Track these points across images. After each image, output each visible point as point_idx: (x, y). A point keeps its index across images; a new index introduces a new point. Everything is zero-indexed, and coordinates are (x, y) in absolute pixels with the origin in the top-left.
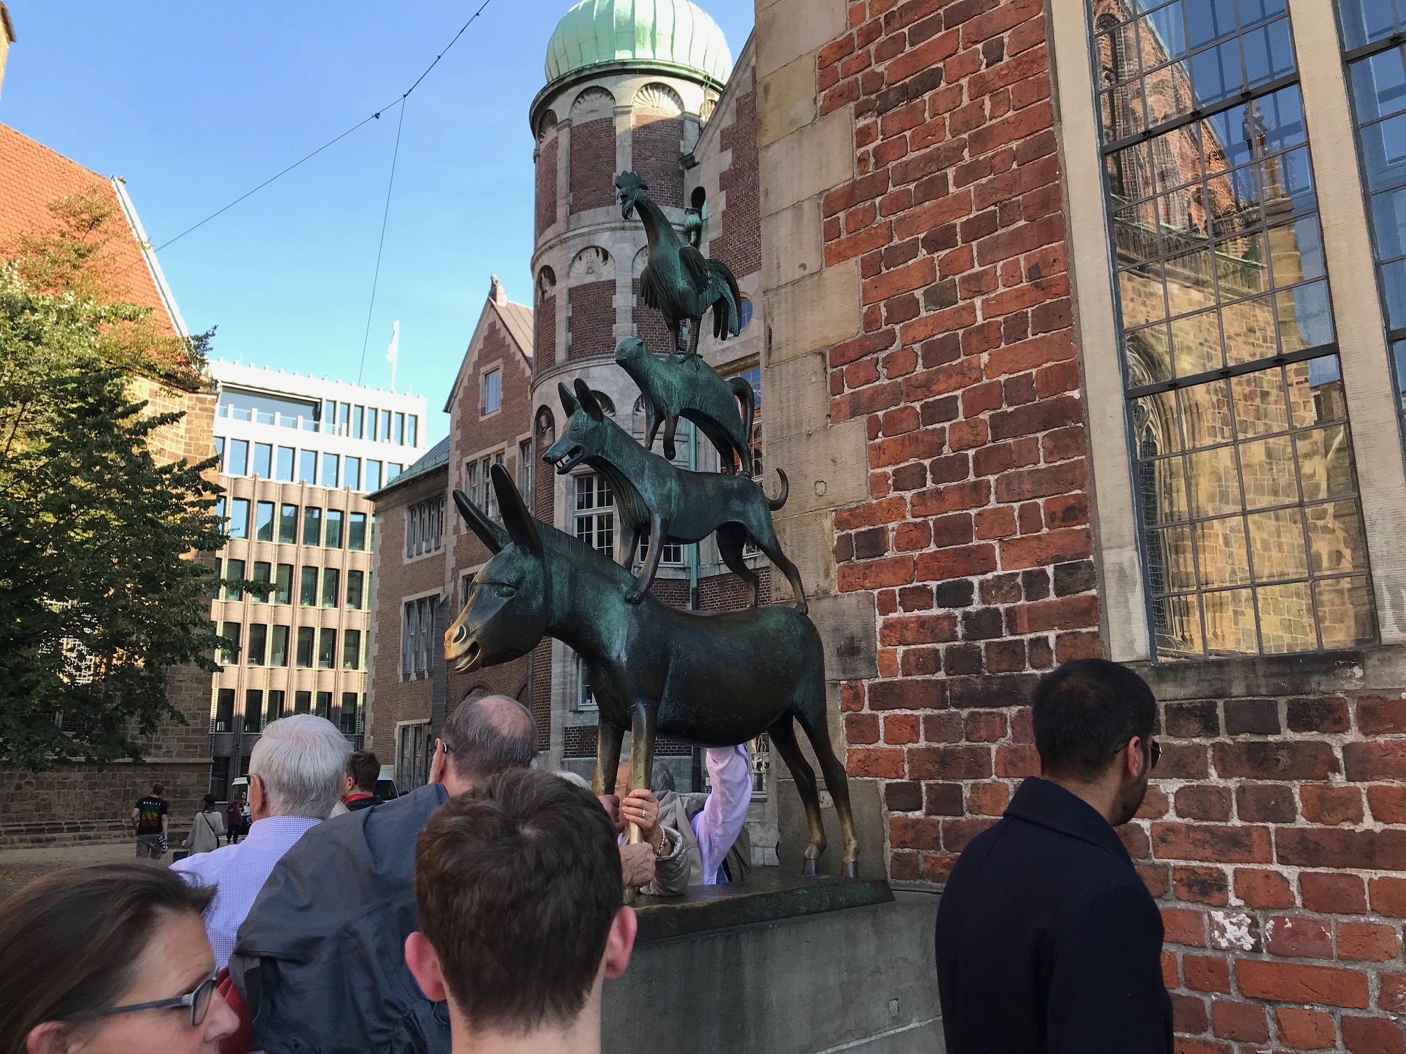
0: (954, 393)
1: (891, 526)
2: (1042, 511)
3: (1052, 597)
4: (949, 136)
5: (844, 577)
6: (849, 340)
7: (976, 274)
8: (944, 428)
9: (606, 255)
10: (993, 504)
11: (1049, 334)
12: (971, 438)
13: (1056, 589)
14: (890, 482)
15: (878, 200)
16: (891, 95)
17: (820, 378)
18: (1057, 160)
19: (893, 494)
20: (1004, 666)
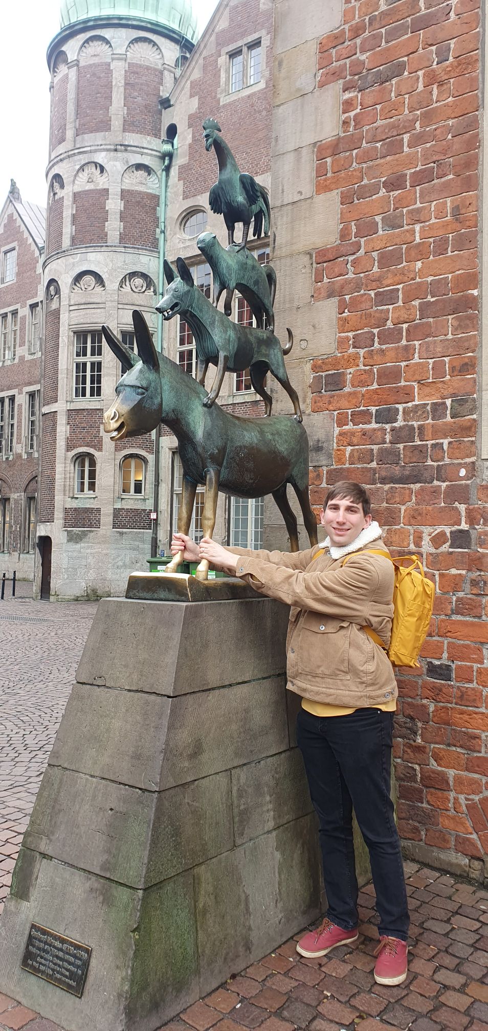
0: (397, 287)
1: (349, 371)
2: (447, 365)
3: (449, 418)
4: (407, 112)
5: (315, 402)
6: (328, 246)
7: (418, 209)
8: (388, 310)
9: (102, 169)
10: (416, 359)
11: (462, 252)
12: (406, 316)
13: (451, 413)
14: (351, 342)
15: (356, 151)
16: (370, 77)
17: (308, 270)
18: (478, 135)
19: (351, 350)
20: (414, 460)
